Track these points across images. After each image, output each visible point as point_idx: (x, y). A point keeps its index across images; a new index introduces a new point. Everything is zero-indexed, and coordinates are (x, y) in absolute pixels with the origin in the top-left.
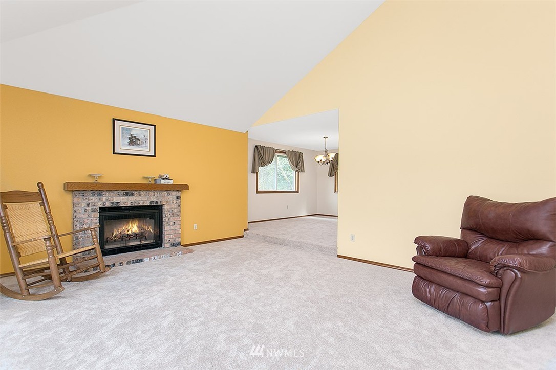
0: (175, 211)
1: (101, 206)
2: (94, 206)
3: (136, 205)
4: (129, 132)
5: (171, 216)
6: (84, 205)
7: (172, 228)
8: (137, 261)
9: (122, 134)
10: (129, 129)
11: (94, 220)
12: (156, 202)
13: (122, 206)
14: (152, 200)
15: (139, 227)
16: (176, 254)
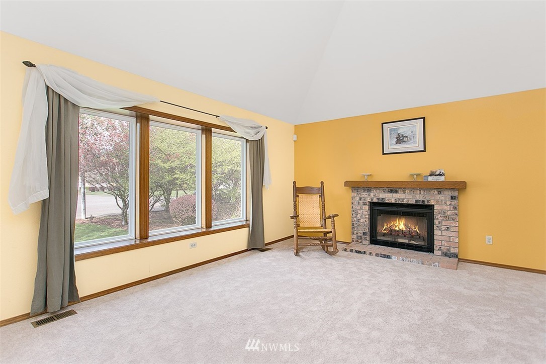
0: (449, 213)
1: (370, 201)
2: (365, 200)
3: (400, 202)
4: (396, 132)
5: (444, 220)
6: (358, 199)
7: (444, 234)
8: (384, 256)
9: (390, 134)
10: (396, 128)
11: (364, 213)
12: (423, 201)
13: (386, 202)
14: (418, 198)
15: (405, 225)
16: (430, 265)
